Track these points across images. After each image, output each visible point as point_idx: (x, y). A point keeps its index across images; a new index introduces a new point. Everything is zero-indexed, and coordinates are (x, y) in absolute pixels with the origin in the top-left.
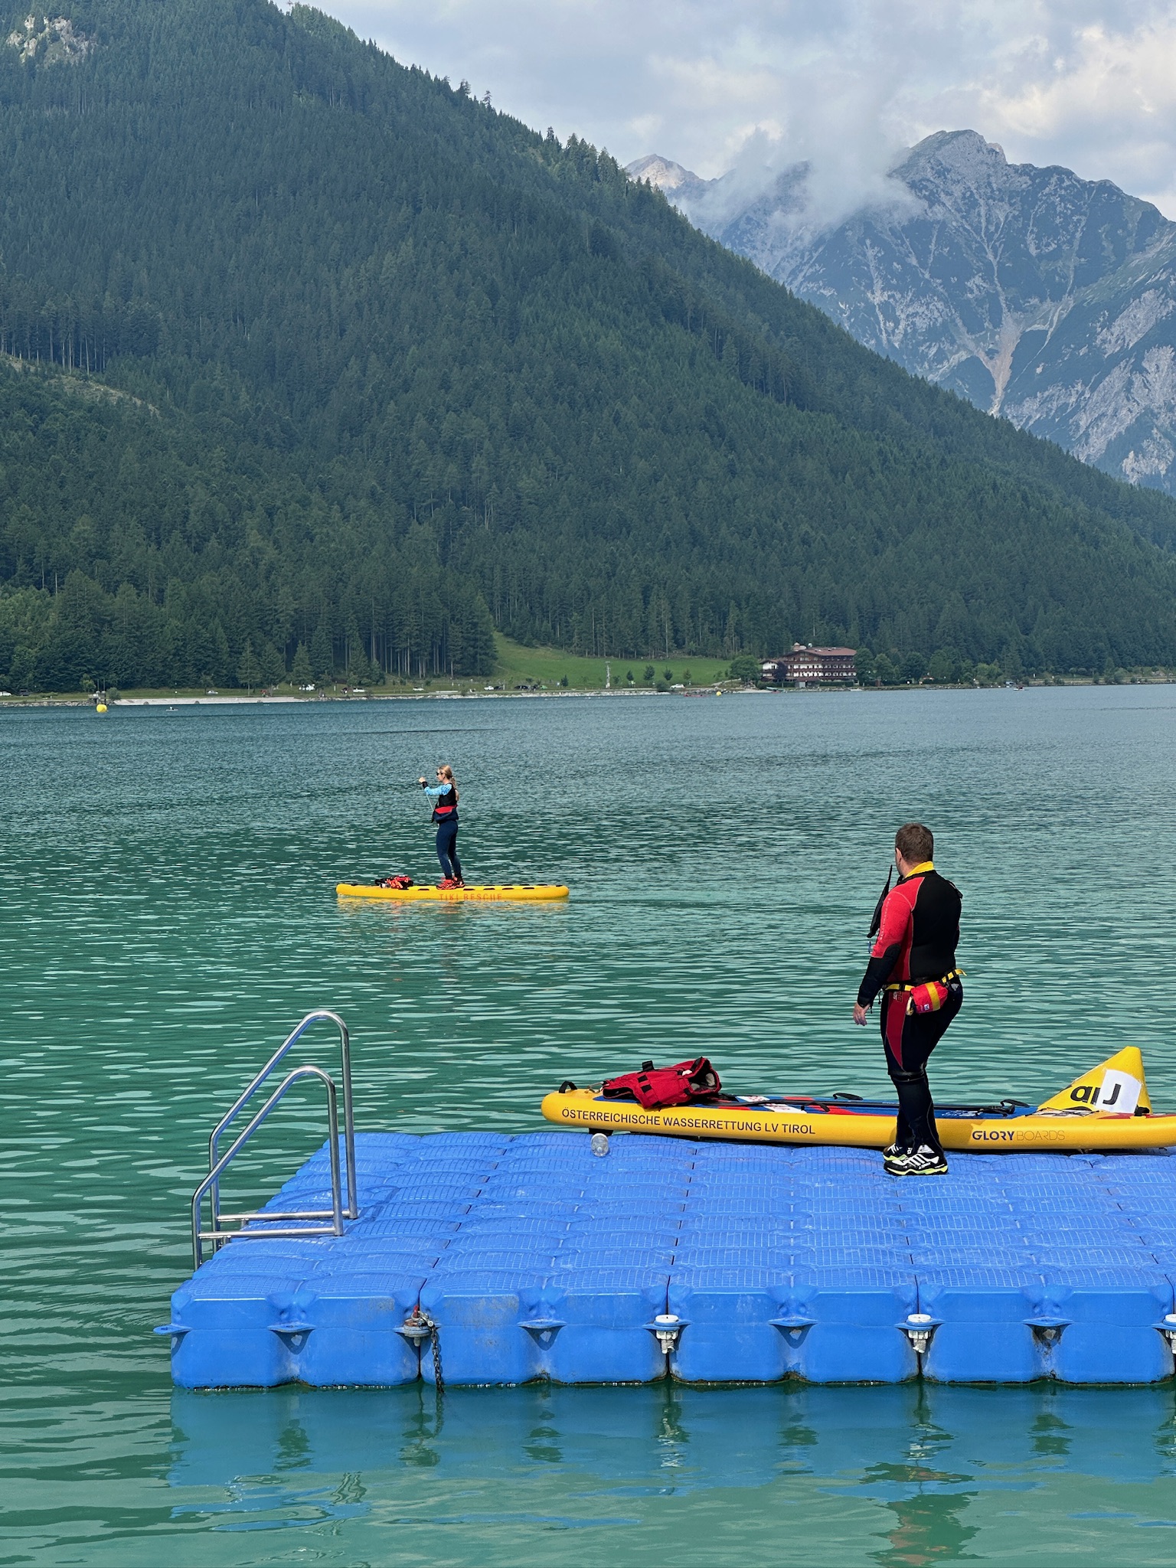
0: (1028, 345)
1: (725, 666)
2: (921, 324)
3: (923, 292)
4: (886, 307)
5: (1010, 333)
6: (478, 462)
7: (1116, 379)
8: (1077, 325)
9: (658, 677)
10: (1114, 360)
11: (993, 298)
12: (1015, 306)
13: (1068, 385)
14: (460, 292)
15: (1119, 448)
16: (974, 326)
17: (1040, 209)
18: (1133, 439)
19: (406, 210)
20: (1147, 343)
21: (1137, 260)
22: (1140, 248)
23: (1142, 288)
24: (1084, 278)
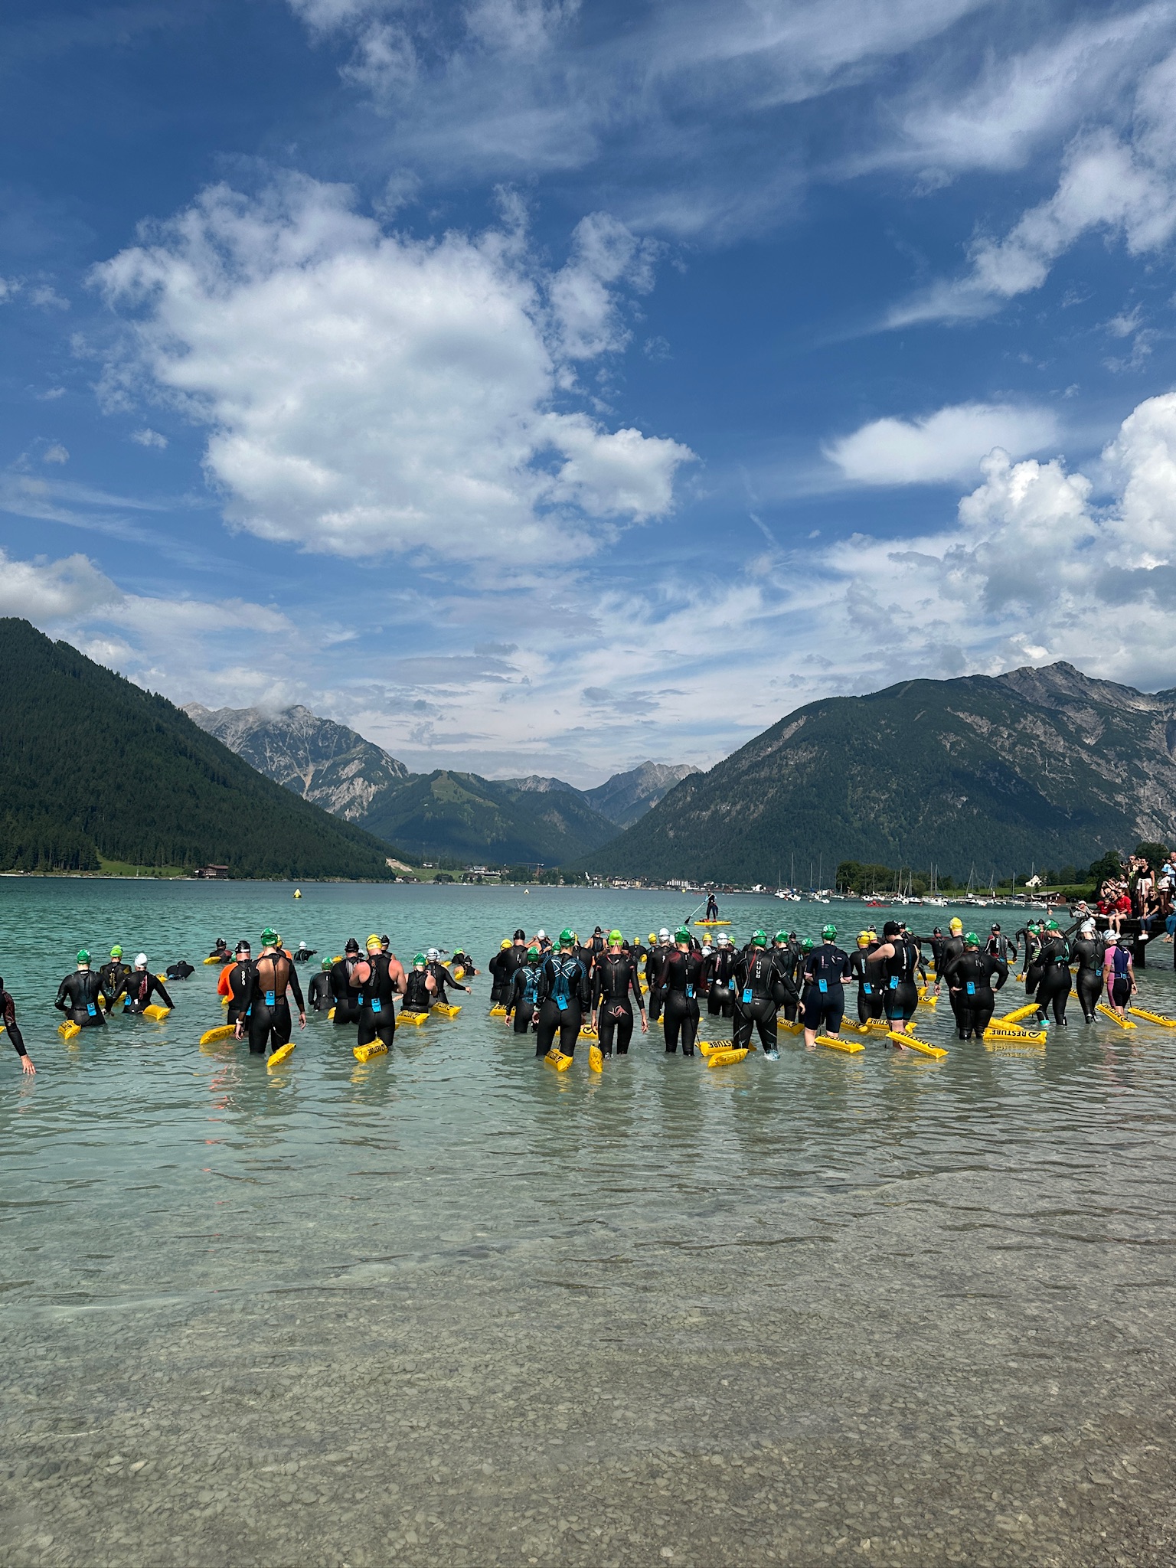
0: (317, 773)
1: (182, 871)
2: (282, 764)
3: (283, 754)
4: (270, 757)
5: (311, 769)
6: (102, 797)
7: (345, 786)
8: (333, 768)
9: (156, 873)
10: (344, 780)
11: (307, 758)
12: (313, 761)
13: (329, 787)
14: (104, 740)
15: (344, 807)
16: (300, 766)
17: (323, 732)
18: (349, 805)
19: (89, 711)
20: (355, 776)
21: (353, 750)
22: (355, 747)
23: (354, 759)
24: (336, 754)
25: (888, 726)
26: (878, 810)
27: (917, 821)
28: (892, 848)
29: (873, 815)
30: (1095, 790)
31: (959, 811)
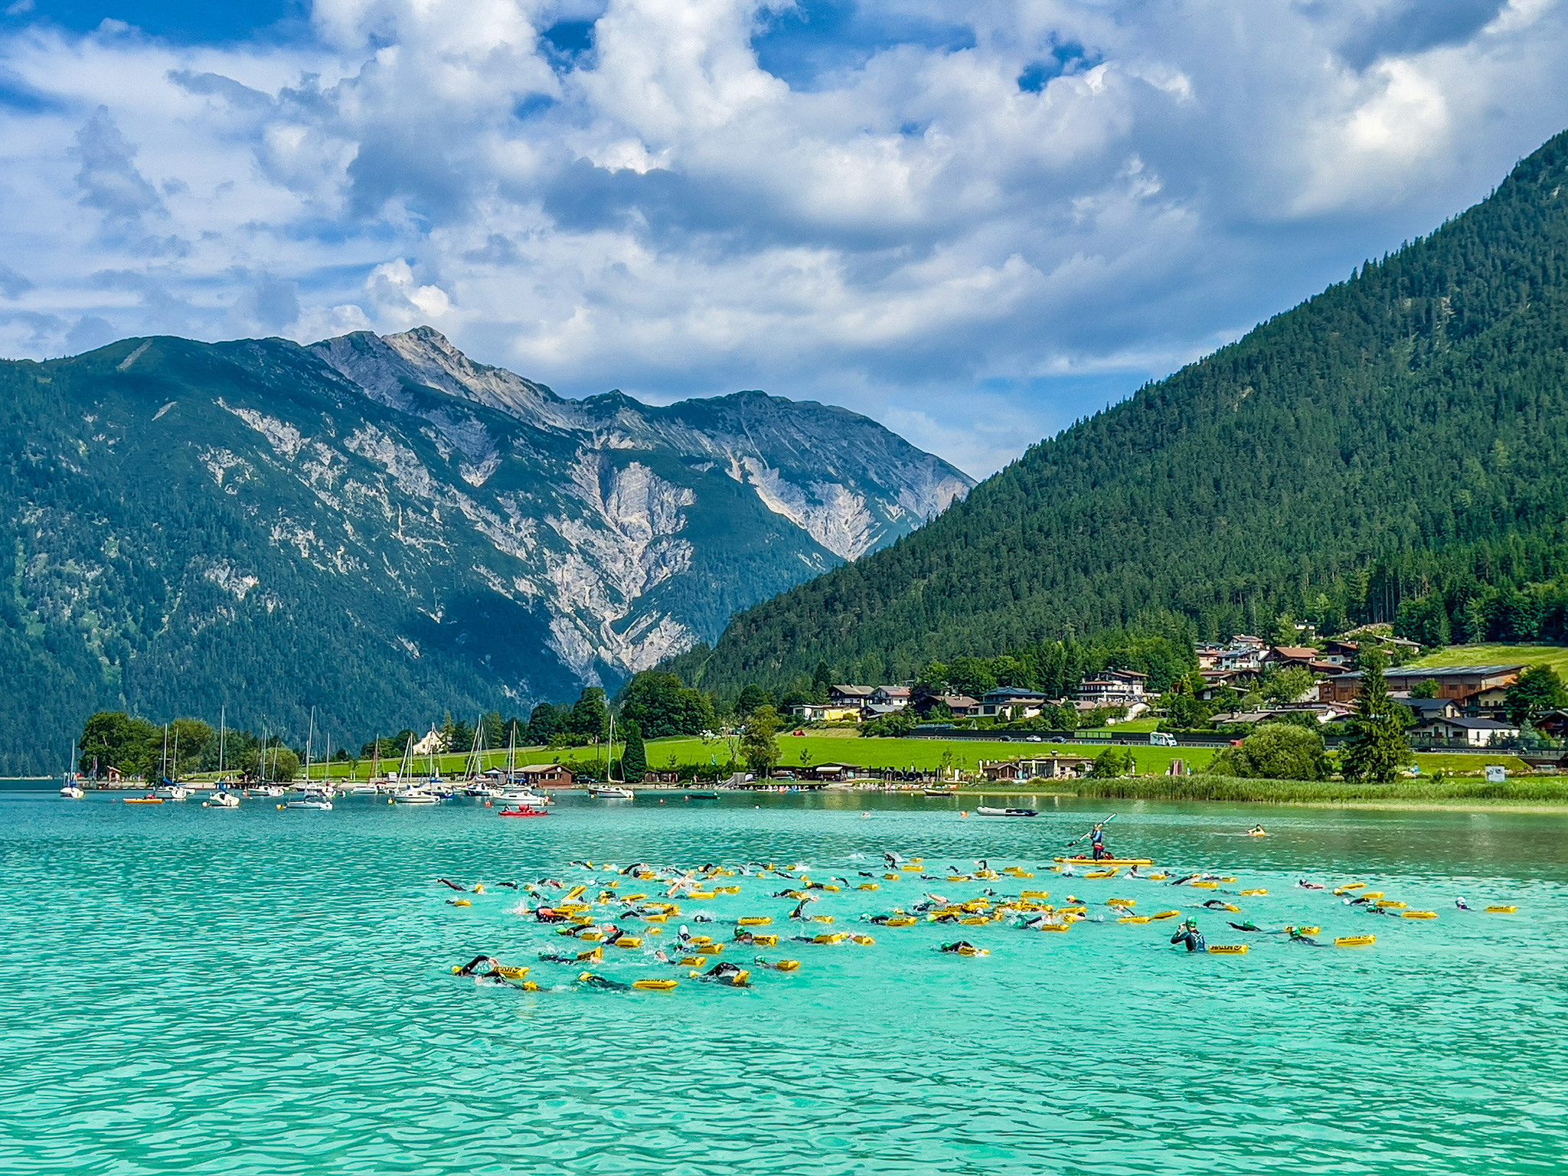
25: (100, 428)
26: (80, 602)
27: (158, 625)
28: (107, 679)
29: (67, 612)
30: (483, 570)
31: (239, 607)
